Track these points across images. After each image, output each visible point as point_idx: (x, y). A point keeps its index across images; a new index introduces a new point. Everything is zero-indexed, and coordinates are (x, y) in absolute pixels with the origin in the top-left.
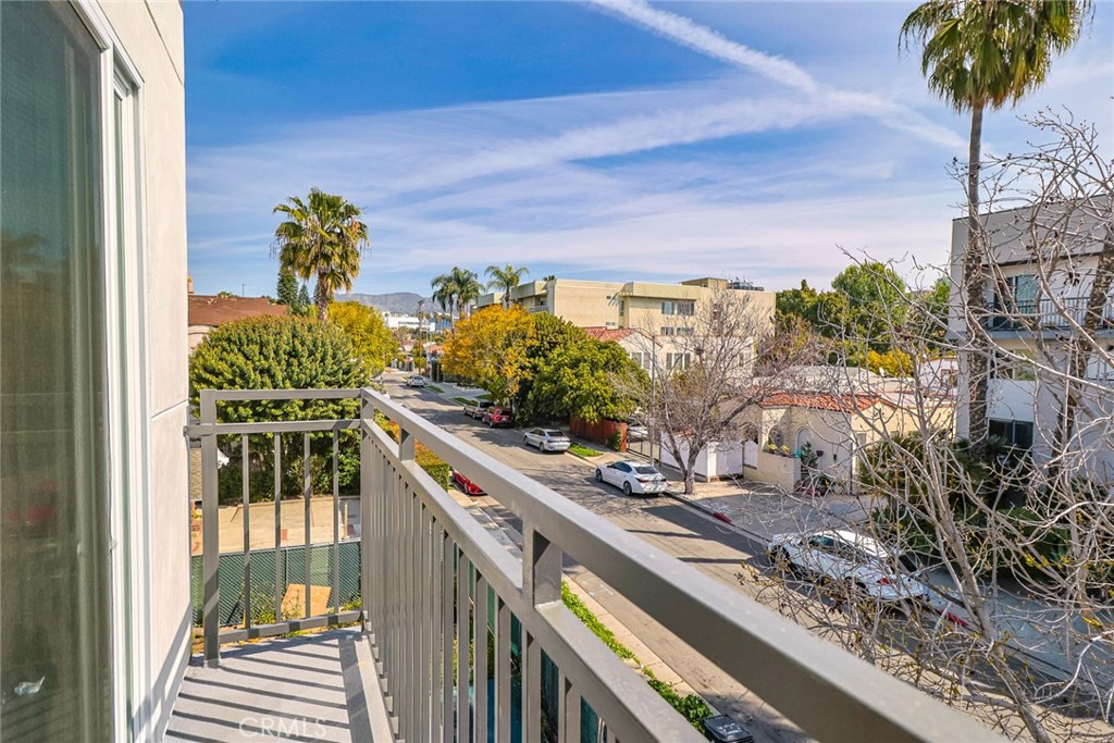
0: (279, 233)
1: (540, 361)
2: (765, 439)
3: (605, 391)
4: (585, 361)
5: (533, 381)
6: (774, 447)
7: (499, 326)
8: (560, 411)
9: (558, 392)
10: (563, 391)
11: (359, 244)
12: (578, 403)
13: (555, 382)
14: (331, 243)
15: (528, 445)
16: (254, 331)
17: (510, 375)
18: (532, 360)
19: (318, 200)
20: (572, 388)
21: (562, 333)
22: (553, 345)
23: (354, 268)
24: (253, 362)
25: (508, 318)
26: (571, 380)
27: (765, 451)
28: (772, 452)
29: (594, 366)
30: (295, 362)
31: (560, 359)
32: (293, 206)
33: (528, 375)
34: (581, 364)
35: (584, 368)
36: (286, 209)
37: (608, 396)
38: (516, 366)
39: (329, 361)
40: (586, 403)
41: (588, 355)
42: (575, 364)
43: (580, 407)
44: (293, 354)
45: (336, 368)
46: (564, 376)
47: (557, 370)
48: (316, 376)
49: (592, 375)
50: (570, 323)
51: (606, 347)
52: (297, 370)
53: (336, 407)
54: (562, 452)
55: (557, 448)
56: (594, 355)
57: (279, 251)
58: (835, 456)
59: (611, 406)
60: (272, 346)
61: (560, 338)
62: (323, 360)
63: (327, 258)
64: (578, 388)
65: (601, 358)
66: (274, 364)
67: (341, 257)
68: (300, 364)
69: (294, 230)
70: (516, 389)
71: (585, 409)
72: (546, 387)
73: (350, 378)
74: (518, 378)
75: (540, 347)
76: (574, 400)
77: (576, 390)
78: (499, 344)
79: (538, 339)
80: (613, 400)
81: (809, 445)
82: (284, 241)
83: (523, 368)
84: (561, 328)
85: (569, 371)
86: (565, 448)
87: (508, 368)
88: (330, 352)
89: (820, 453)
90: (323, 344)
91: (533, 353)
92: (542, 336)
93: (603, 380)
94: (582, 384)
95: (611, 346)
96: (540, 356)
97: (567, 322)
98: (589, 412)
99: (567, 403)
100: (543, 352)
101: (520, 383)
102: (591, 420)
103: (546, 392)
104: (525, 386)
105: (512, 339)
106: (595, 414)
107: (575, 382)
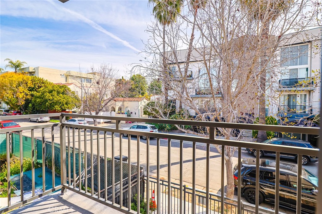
1: (34, 93)
2: (117, 110)
3: (64, 101)
4: (55, 91)
5: (31, 100)
6: (119, 112)
8: (45, 108)
9: (44, 101)
10: (46, 101)
12: (52, 105)
13: (42, 98)
15: (31, 121)
17: (21, 96)
18: (31, 92)
20: (49, 100)
21: (43, 83)
22: (40, 87)
26: (49, 97)
27: (117, 113)
28: (119, 113)
29: (58, 93)
31: (44, 90)
33: (29, 97)
34: (54, 92)
35: (55, 93)
40: (56, 105)
41: (56, 89)
42: (50, 92)
43: (53, 106)
46: (46, 96)
47: (43, 94)
49: (58, 95)
50: (47, 80)
51: (63, 87)
54: (47, 122)
55: (44, 120)
56: (58, 89)
58: (135, 113)
59: (65, 106)
61: (43, 85)
65: (61, 90)
70: (23, 103)
71: (56, 107)
72: (38, 100)
74: (24, 98)
75: (34, 88)
76: (51, 104)
77: (51, 101)
78: (14, 86)
79: (33, 85)
80: (66, 104)
81: (129, 111)
83: (27, 95)
85: (48, 94)
86: (47, 120)
87: (20, 94)
89: (131, 113)
91: (31, 89)
92: (35, 84)
93: (62, 97)
94: (54, 98)
95: (65, 87)
96: (34, 91)
97: (45, 80)
98: (57, 108)
99: (48, 105)
100: (35, 89)
101: (25, 100)
102: (58, 110)
103: (38, 102)
104: (27, 101)
105: (21, 84)
106: (60, 108)
107: (51, 97)
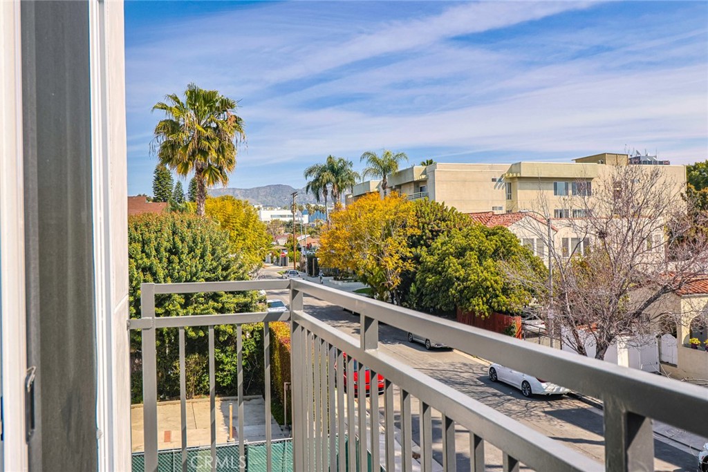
0: (157, 131)
1: (422, 251)
2: (685, 331)
3: (496, 282)
4: (472, 249)
5: (415, 273)
6: (695, 342)
7: (377, 215)
8: (446, 305)
9: (443, 284)
10: (449, 282)
11: (235, 137)
13: (440, 273)
14: (207, 139)
15: (413, 342)
16: (136, 229)
17: (390, 266)
18: (413, 250)
19: (194, 95)
20: (458, 279)
21: (444, 220)
22: (435, 234)
23: (231, 162)
24: (136, 261)
25: (386, 207)
26: (457, 271)
28: (693, 346)
29: (482, 255)
30: (176, 259)
31: (444, 248)
32: (170, 103)
33: (410, 267)
34: (468, 253)
35: (471, 257)
36: (164, 107)
37: (499, 287)
38: (396, 257)
39: (209, 257)
40: (474, 294)
41: (474, 243)
42: (460, 253)
43: (468, 300)
44: (174, 251)
45: (215, 264)
46: (450, 267)
47: (442, 260)
48: (196, 272)
49: (481, 264)
50: (453, 209)
51: (494, 234)
52: (178, 267)
53: (216, 304)
56: (482, 242)
57: (158, 148)
59: (503, 298)
60: (153, 244)
61: (443, 225)
62: (202, 257)
63: (204, 153)
64: (465, 279)
65: (490, 245)
66: (155, 261)
67: (218, 151)
68: (181, 261)
69: (172, 127)
70: (398, 281)
71: (474, 301)
72: (431, 279)
73: (229, 274)
74: (399, 270)
75: (422, 236)
76: (461, 292)
77: (463, 282)
78: (378, 235)
79: (419, 228)
80: (505, 291)
82: (163, 139)
83: (404, 259)
84: (443, 215)
85: (455, 260)
87: (388, 259)
88: (209, 249)
90: (203, 240)
91: (414, 242)
92: (424, 224)
93: (492, 269)
94: (469, 275)
95: (500, 232)
96: (422, 245)
97: (449, 208)
98: (478, 305)
99: (453, 296)
100: (425, 241)
101: (401, 275)
102: (481, 314)
103: (430, 284)
104: (407, 278)
105: (391, 229)
106: (486, 307)
107: (462, 272)
